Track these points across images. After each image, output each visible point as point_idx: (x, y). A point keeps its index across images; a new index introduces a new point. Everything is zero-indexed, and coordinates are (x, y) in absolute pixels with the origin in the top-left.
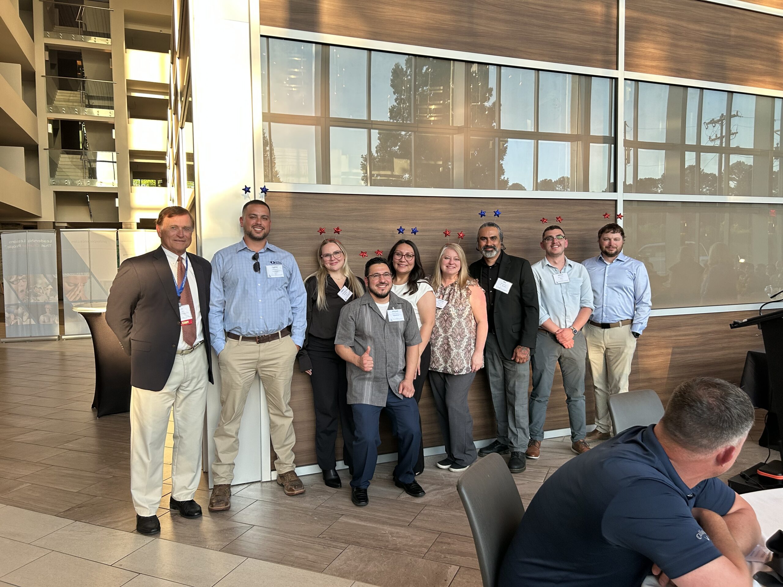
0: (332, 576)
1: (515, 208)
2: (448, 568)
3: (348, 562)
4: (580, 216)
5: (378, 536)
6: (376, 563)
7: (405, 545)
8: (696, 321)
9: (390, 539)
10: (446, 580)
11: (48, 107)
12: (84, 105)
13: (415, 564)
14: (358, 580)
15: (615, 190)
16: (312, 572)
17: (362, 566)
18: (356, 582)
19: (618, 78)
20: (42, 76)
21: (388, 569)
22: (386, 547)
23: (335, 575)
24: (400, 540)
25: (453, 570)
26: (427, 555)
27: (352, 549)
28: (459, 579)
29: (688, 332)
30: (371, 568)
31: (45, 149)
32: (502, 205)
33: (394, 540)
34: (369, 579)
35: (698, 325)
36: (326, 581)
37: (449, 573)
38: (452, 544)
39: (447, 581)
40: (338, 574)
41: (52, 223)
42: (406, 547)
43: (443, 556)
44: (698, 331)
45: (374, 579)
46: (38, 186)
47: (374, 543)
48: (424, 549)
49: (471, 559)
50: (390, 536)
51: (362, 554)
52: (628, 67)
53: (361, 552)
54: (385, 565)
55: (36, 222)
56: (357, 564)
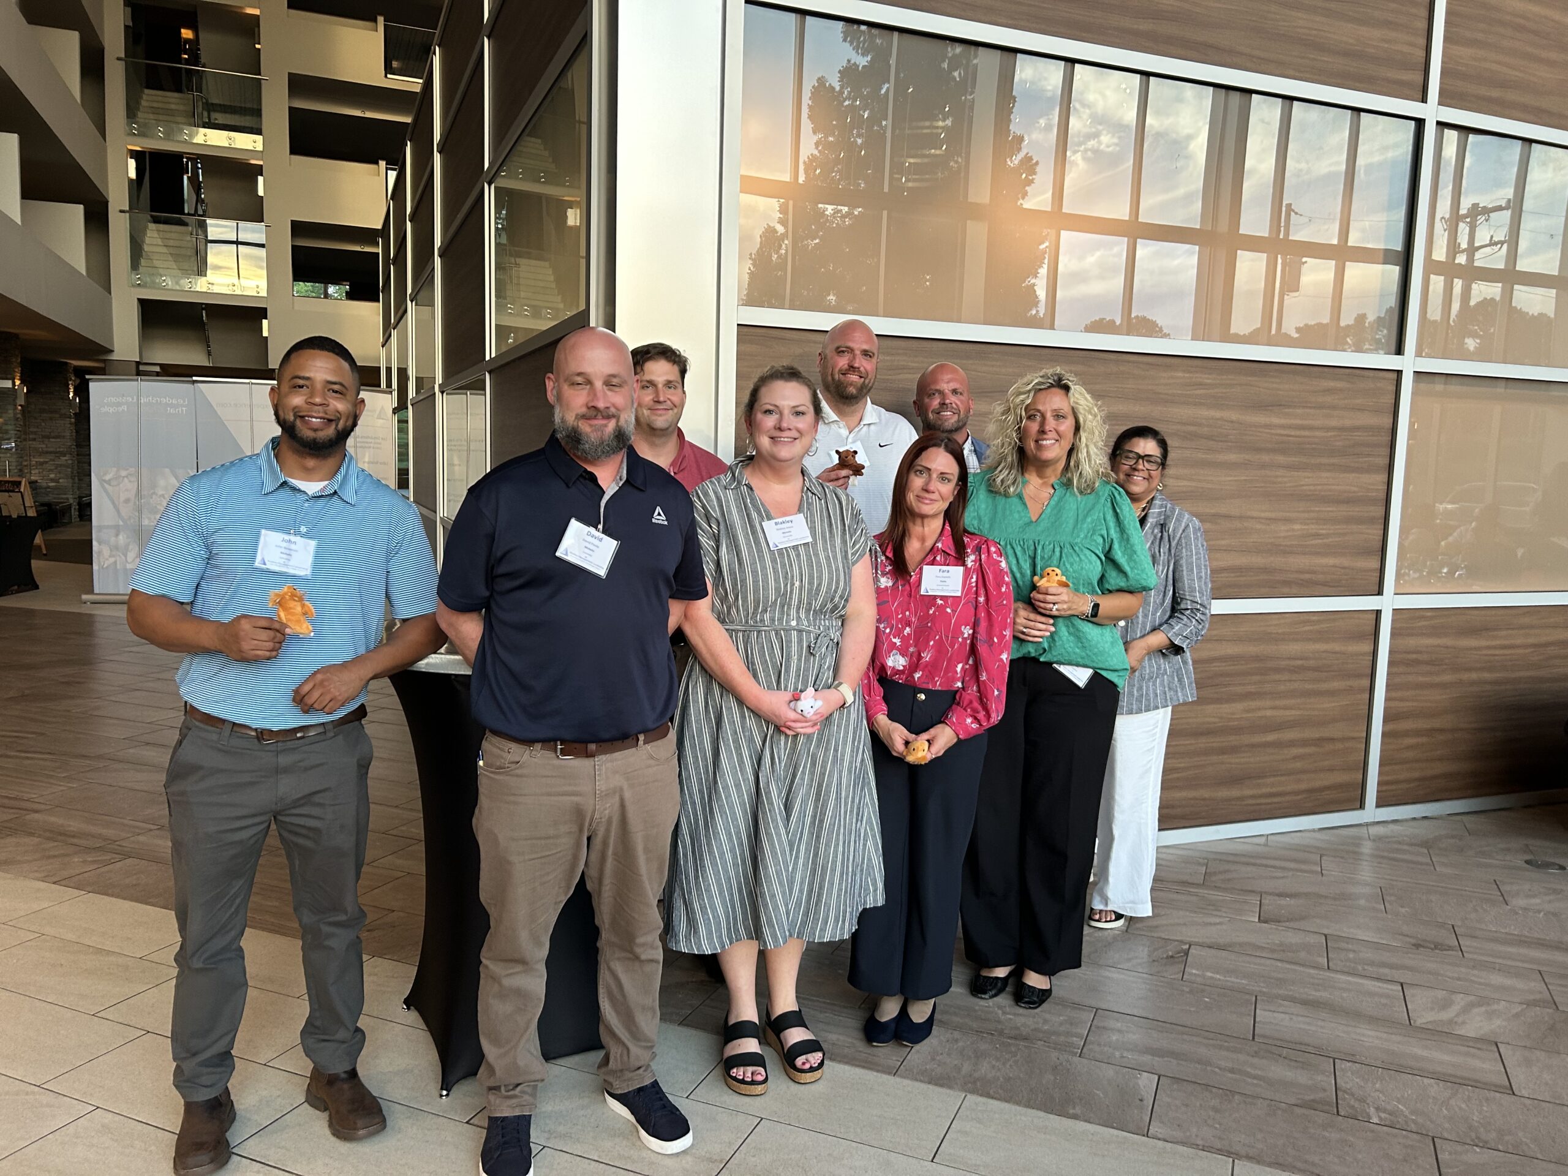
0: (917, 1084)
1: (1208, 379)
2: (1137, 1078)
3: (938, 1058)
4: (1329, 399)
5: (975, 1011)
6: (994, 1062)
7: (1035, 1030)
8: (1526, 620)
9: (1003, 1018)
10: (1141, 1100)
11: (129, 124)
12: (201, 123)
13: (1069, 1067)
14: (973, 1092)
15: (1399, 351)
16: (875, 1074)
17: (966, 1067)
18: (969, 1096)
19: (1424, 120)
20: (119, 59)
21: (1021, 1075)
22: (1001, 1033)
23: (921, 1081)
25: (1146, 1083)
26: (1085, 1049)
28: (1168, 1100)
29: (1512, 642)
30: (985, 1068)
31: (122, 211)
32: (1184, 371)
33: (1010, 1019)
34: (991, 1092)
35: (1532, 627)
36: (909, 1092)
37: (1142, 1087)
38: (1127, 1032)
39: (1145, 1102)
40: (926, 1080)
41: (134, 364)
42: (1041, 1035)
43: (1117, 1054)
44: (1531, 640)
45: (1000, 1091)
46: (107, 286)
47: (975, 1025)
48: (1075, 1039)
49: (1175, 1062)
50: (1000, 1012)
51: (960, 1044)
52: (1447, 98)
53: (957, 1041)
54: (1011, 1066)
55: (105, 361)
56: (956, 1062)
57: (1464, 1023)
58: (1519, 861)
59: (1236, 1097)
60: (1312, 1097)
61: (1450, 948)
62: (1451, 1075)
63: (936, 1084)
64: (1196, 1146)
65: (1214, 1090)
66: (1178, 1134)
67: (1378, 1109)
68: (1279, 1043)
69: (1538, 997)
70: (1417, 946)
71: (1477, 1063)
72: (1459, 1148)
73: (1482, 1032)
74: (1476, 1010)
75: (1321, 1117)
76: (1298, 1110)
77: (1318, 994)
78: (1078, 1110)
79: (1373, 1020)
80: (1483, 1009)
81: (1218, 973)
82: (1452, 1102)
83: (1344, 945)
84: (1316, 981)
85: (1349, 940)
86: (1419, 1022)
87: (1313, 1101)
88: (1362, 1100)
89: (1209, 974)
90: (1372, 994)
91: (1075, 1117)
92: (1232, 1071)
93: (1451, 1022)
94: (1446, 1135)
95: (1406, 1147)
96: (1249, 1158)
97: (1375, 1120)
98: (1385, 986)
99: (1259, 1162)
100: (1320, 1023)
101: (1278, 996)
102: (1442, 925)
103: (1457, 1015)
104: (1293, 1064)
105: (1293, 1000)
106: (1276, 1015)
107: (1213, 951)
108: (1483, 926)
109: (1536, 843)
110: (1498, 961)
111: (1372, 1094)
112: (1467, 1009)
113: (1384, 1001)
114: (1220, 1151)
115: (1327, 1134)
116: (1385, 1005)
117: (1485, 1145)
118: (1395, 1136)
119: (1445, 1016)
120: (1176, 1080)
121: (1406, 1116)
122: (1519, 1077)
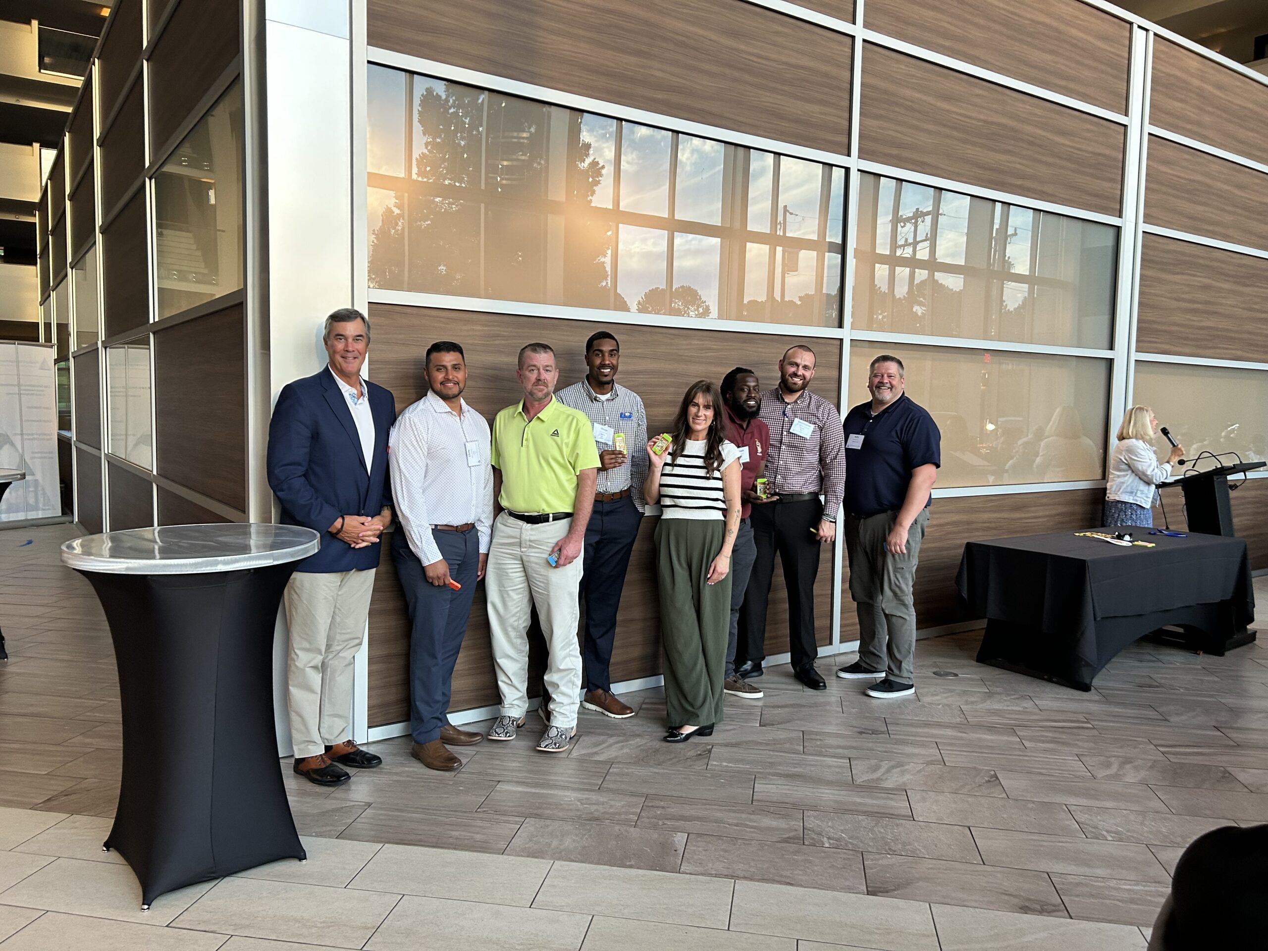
0: (519, 858)
2: (674, 837)
3: (534, 839)
5: (561, 805)
6: (574, 838)
7: (603, 813)
9: (581, 807)
10: (676, 851)
13: (628, 835)
14: (559, 859)
15: (841, 325)
16: (488, 855)
17: (555, 843)
18: (556, 862)
19: (850, 168)
21: (593, 844)
22: (579, 817)
23: (522, 856)
24: (595, 807)
25: (680, 839)
26: (639, 823)
27: (533, 823)
28: (694, 848)
30: (569, 843)
33: (586, 807)
34: (572, 857)
36: (513, 864)
37: (677, 842)
38: (668, 807)
39: (678, 852)
40: (526, 854)
42: (607, 816)
43: (660, 823)
45: (579, 856)
47: (560, 814)
48: (632, 816)
49: (699, 823)
50: (579, 803)
51: (550, 828)
52: (863, 153)
53: (548, 826)
54: (587, 839)
56: (547, 841)
57: (886, 779)
58: (929, 672)
59: (739, 841)
60: (787, 836)
61: (883, 733)
62: (876, 813)
63: (532, 857)
64: (711, 875)
65: (725, 838)
66: (700, 869)
67: (829, 838)
68: (768, 804)
69: (933, 758)
70: (861, 733)
71: (893, 803)
72: (877, 856)
73: (898, 783)
74: (895, 770)
75: (793, 847)
76: (779, 845)
77: (796, 770)
78: (633, 863)
79: (830, 783)
80: (899, 769)
81: (730, 763)
82: (876, 829)
83: (813, 737)
84: (795, 762)
85: (817, 733)
86: (859, 781)
87: (788, 838)
88: (819, 834)
89: (725, 764)
90: (829, 767)
91: (631, 867)
92: (737, 825)
93: (878, 779)
94: (870, 849)
95: (844, 859)
96: (745, 878)
97: (827, 845)
98: (839, 760)
99: (751, 879)
100: (795, 788)
101: (769, 774)
102: (878, 719)
103: (883, 774)
104: (777, 816)
105: (779, 775)
106: (767, 786)
107: (729, 749)
108: (903, 717)
109: (940, 660)
110: (911, 738)
111: (826, 829)
112: (888, 771)
113: (837, 770)
114: (726, 876)
115: (796, 857)
116: (838, 773)
117: (894, 853)
118: (839, 853)
119: (875, 776)
120: (700, 835)
121: (846, 841)
122: (918, 808)
